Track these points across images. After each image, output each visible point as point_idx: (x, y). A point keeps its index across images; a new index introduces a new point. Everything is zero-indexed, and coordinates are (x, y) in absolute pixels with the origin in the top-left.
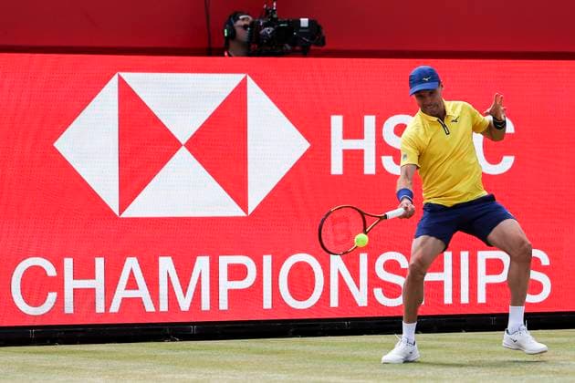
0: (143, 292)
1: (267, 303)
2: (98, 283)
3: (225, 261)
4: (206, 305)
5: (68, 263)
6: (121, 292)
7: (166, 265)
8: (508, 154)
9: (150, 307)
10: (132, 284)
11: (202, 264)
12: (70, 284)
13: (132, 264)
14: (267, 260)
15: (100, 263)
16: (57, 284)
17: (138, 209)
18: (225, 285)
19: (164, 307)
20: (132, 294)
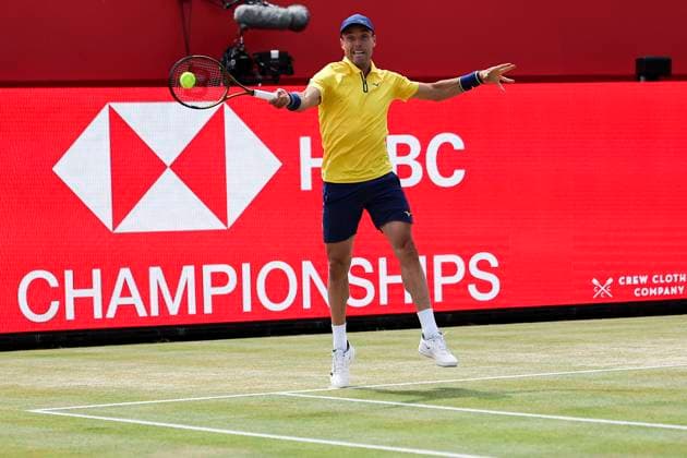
0: (135, 299)
1: (247, 307)
2: (95, 292)
3: (208, 270)
4: (192, 310)
5: (69, 275)
6: (117, 300)
7: (156, 275)
8: (460, 168)
9: (142, 312)
10: (126, 292)
11: (188, 273)
12: (71, 294)
13: (125, 274)
14: (246, 268)
15: (97, 274)
16: (59, 294)
17: (130, 224)
18: (209, 291)
19: (155, 311)
20: (126, 301)
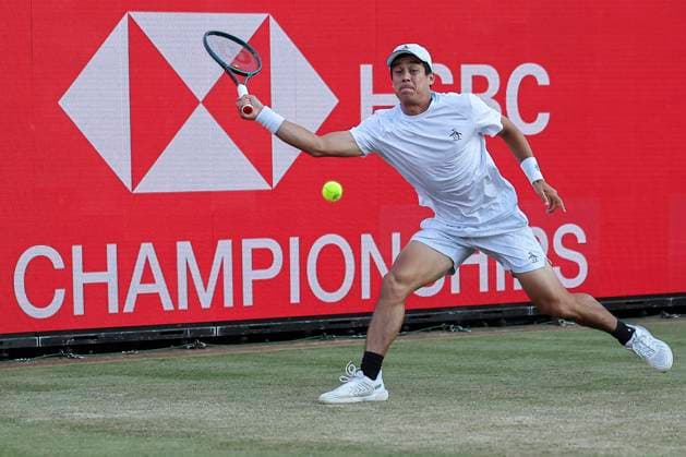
0: (159, 287)
1: (295, 298)
2: (109, 277)
3: (249, 245)
4: (229, 302)
5: (77, 252)
6: (137, 287)
7: (185, 250)
9: (167, 305)
10: (148, 277)
11: (224, 248)
12: (80, 278)
13: (147, 251)
14: (294, 242)
15: (112, 250)
16: (65, 279)
17: (154, 183)
18: (250, 275)
19: (183, 305)
20: (148, 289)
